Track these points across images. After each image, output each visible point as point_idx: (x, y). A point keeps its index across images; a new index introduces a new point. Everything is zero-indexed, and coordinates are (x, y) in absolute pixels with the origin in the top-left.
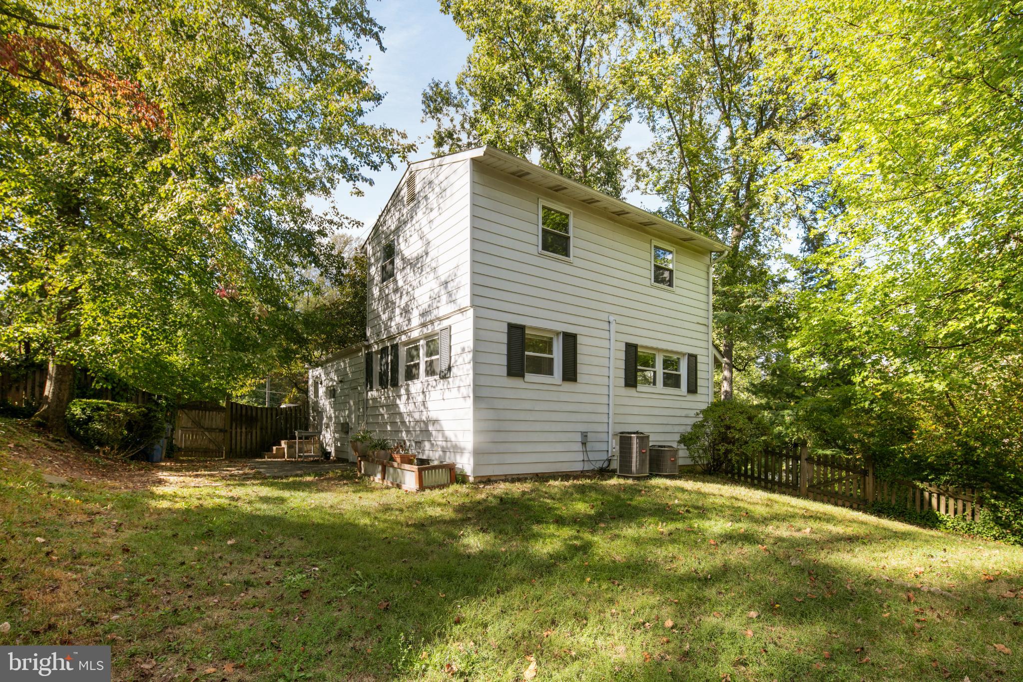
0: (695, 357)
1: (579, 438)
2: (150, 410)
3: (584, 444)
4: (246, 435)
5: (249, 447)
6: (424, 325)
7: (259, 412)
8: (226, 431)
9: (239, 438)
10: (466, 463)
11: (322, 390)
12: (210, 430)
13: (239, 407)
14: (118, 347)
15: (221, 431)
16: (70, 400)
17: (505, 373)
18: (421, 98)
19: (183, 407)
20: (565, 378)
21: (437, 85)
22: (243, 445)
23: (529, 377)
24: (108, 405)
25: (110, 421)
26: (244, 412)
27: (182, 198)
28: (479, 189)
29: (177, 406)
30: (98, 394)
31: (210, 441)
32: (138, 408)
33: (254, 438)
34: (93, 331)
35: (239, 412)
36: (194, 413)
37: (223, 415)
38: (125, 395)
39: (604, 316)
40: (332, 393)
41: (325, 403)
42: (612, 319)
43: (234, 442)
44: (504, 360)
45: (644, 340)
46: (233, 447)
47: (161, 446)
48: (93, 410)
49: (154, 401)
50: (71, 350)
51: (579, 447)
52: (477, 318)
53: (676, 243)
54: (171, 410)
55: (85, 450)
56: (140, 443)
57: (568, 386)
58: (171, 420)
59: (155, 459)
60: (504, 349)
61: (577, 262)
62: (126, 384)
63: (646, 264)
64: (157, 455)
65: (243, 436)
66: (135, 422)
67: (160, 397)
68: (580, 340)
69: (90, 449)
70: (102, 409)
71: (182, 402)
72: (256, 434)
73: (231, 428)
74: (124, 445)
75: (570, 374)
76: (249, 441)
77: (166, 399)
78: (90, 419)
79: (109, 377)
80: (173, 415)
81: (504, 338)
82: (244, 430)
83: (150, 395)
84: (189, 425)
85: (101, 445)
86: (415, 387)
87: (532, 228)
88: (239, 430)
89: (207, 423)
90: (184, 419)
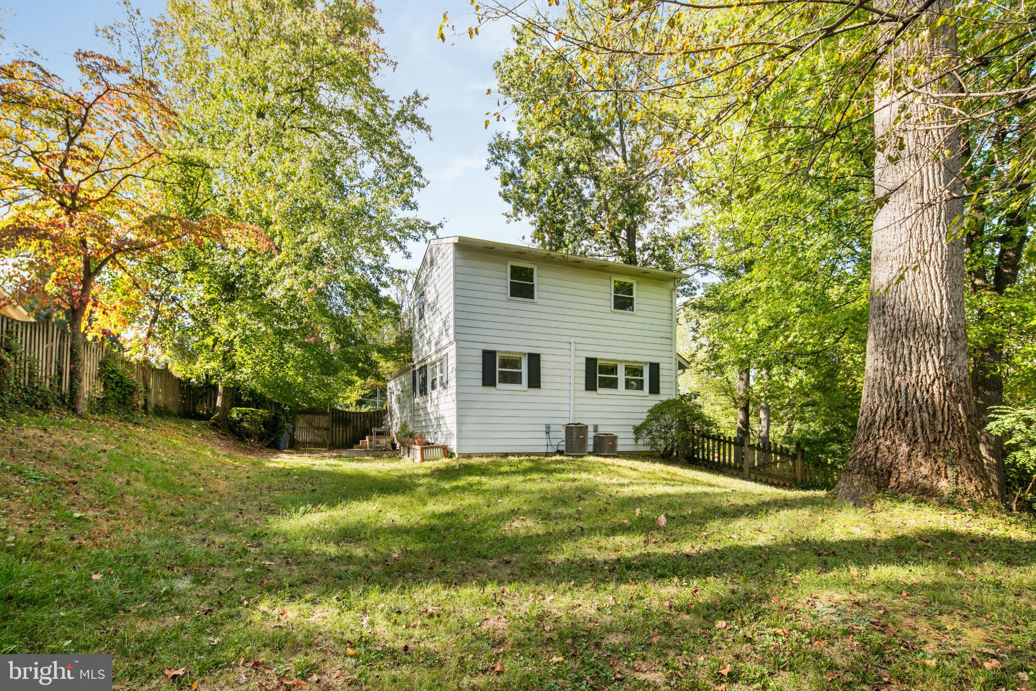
0: (657, 365)
1: (544, 428)
2: (278, 414)
3: (548, 433)
4: (343, 432)
5: (344, 441)
6: (436, 352)
7: (352, 415)
8: (329, 429)
9: (338, 434)
10: (453, 445)
11: (394, 398)
12: (319, 429)
13: (337, 412)
14: (257, 375)
15: (326, 429)
16: (231, 408)
17: (481, 384)
18: (487, 147)
19: (300, 413)
20: (531, 386)
21: (499, 135)
22: (341, 440)
23: (500, 386)
24: (252, 411)
25: (252, 422)
26: (341, 415)
27: (288, 282)
28: (460, 262)
29: (297, 412)
30: (247, 405)
31: (318, 436)
32: (270, 413)
33: (348, 434)
34: (242, 365)
35: (338, 416)
36: (308, 416)
37: (327, 418)
38: (263, 404)
39: (567, 339)
40: (399, 400)
41: (395, 407)
42: (572, 340)
43: (334, 436)
44: (480, 375)
45: (604, 355)
46: (334, 441)
47: (285, 438)
48: (243, 415)
49: (281, 408)
50: (230, 378)
51: (544, 435)
52: (458, 348)
53: (637, 276)
54: (292, 414)
55: (239, 440)
56: (270, 436)
57: (534, 391)
58: (293, 422)
60: (480, 368)
61: (541, 302)
62: (264, 397)
63: (608, 296)
64: (282, 445)
65: (340, 433)
66: (268, 422)
67: (286, 406)
68: (542, 358)
69: (242, 440)
70: (247, 414)
71: (300, 409)
72: (350, 431)
73: (333, 427)
74: (261, 438)
75: (535, 382)
76: (345, 437)
77: (290, 407)
78: (242, 420)
79: (252, 393)
80: (294, 418)
81: (480, 360)
82: (341, 429)
83: (279, 404)
84: (305, 425)
85: (248, 437)
86: (434, 394)
87: (503, 282)
88: (338, 429)
89: (316, 424)
90: (301, 422)
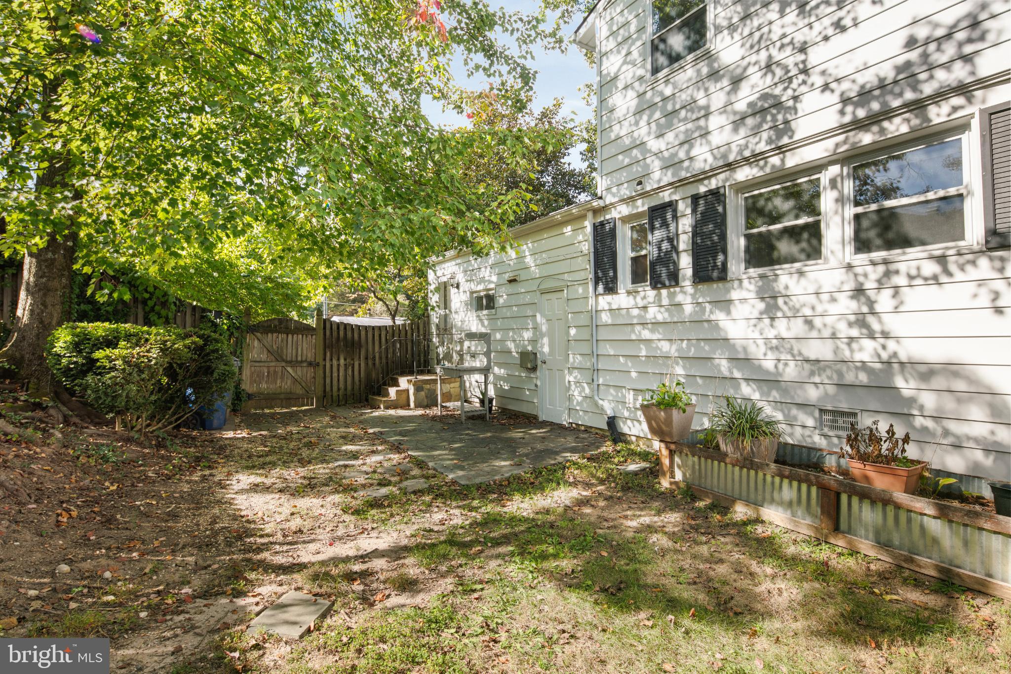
2: (206, 339)
4: (346, 370)
5: (349, 387)
7: (363, 333)
8: (318, 365)
9: (335, 374)
12: (294, 363)
13: (335, 327)
15: (310, 364)
19: (253, 329)
22: (342, 386)
26: (342, 333)
29: (245, 327)
31: (295, 380)
32: (187, 336)
33: (356, 373)
35: (335, 334)
36: (270, 338)
37: (312, 340)
38: (164, 312)
40: (482, 301)
43: (328, 381)
46: (328, 388)
49: (210, 321)
54: (236, 334)
58: (237, 350)
59: (216, 423)
64: (217, 418)
65: (341, 371)
66: (180, 366)
67: (219, 314)
71: (253, 321)
72: (360, 367)
73: (325, 360)
76: (349, 379)
77: (228, 316)
80: (239, 343)
82: (342, 361)
83: (204, 310)
84: (264, 357)
86: (811, 279)
88: (335, 362)
89: (289, 353)
90: (255, 348)
